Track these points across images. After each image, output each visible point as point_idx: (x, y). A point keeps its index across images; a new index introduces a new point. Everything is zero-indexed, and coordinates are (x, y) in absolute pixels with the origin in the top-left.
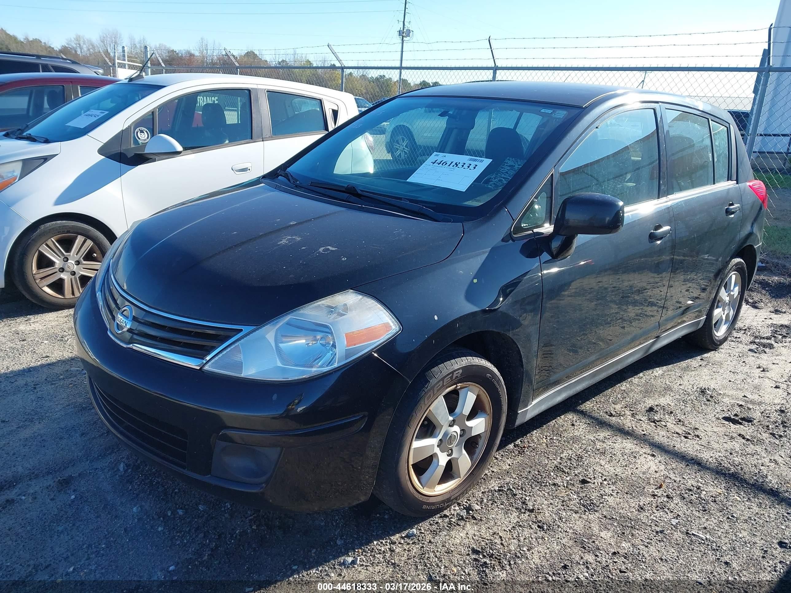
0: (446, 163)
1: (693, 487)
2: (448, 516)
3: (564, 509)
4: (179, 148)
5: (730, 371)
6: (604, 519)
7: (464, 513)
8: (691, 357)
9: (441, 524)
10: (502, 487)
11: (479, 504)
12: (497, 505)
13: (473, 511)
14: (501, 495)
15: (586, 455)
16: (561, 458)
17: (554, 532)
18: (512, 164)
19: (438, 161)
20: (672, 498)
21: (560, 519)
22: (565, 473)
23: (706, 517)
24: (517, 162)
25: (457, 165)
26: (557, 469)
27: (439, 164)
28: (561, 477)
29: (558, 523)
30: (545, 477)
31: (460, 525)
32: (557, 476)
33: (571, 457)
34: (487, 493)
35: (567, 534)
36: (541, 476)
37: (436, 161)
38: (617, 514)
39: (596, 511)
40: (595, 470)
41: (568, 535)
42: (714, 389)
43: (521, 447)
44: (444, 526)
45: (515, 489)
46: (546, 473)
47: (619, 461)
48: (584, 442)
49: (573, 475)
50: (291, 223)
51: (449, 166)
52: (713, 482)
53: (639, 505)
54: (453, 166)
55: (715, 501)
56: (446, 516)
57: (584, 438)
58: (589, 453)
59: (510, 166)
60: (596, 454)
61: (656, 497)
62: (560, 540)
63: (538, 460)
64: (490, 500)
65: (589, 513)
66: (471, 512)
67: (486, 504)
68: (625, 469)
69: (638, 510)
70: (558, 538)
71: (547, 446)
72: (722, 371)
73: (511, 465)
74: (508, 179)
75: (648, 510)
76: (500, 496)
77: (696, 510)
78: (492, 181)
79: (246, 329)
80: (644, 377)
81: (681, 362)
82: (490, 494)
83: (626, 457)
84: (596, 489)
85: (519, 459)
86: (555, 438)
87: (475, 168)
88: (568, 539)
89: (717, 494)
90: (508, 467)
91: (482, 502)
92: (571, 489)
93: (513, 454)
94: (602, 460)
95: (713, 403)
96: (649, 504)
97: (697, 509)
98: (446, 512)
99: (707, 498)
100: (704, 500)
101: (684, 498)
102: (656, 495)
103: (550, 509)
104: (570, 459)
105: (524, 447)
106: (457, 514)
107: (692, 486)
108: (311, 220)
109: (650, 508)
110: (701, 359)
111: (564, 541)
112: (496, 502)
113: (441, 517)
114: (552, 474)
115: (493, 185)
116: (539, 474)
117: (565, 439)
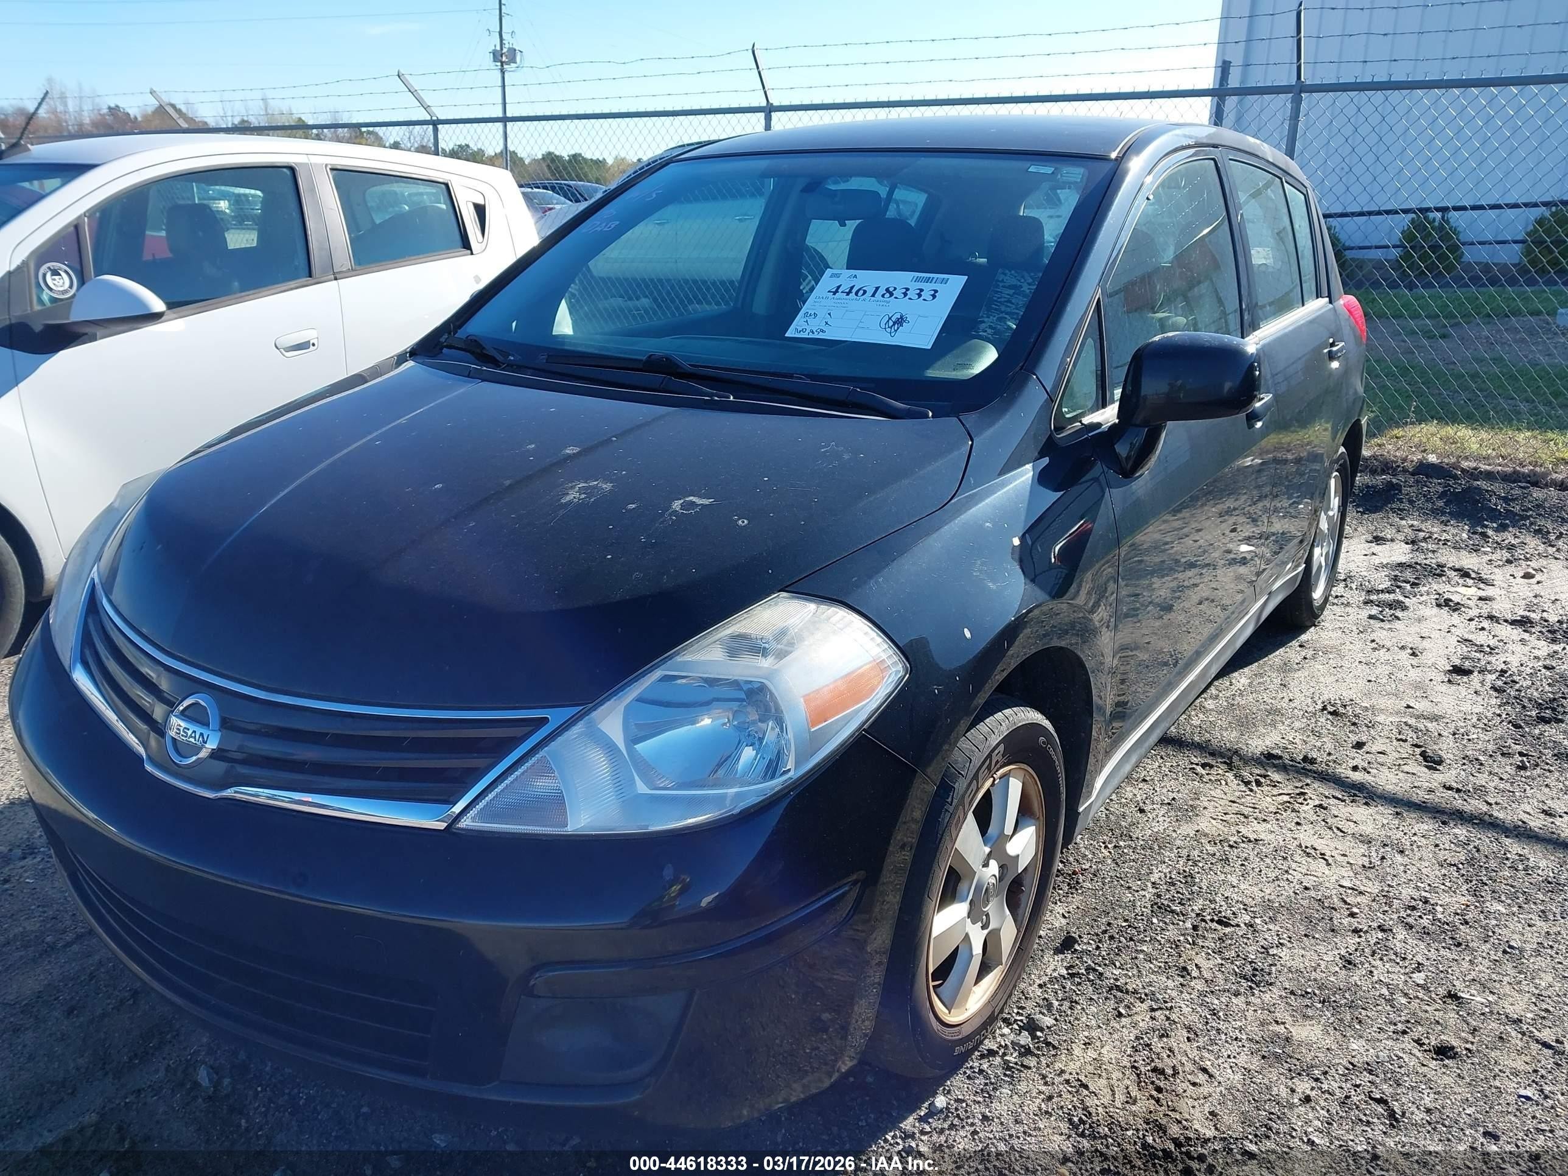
0: (865, 292)
1: (1415, 900)
2: (997, 1053)
3: (1212, 992)
4: (157, 304)
5: (1360, 662)
6: (1293, 997)
7: (1025, 1039)
8: (1282, 644)
9: (990, 1072)
10: (1073, 967)
11: (1046, 1012)
12: (1083, 1009)
13: (1042, 1030)
14: (1079, 984)
15: (1196, 870)
16: (1153, 883)
17: (1216, 1044)
18: (1014, 282)
19: (845, 287)
20: (1391, 930)
21: (1215, 1014)
22: (1177, 914)
23: (1468, 958)
24: (1023, 277)
25: (891, 294)
26: (1159, 908)
27: (848, 294)
28: (1173, 924)
29: (1214, 1024)
30: (1145, 931)
31: (1030, 1068)
32: (1165, 923)
33: (1171, 878)
34: (1049, 986)
35: (1240, 1044)
36: (1135, 928)
37: (839, 287)
38: (1309, 983)
39: (1271, 984)
40: (1227, 898)
41: (1244, 1046)
42: (1352, 700)
43: (1070, 875)
44: (996, 1075)
45: (1100, 966)
46: (1143, 920)
47: (1260, 871)
48: (1178, 843)
49: (1194, 915)
50: (568, 452)
51: (873, 295)
52: (1443, 884)
53: (1342, 957)
54: (883, 296)
55: (1467, 923)
56: (992, 1053)
57: (1174, 835)
58: (1201, 865)
59: (1010, 287)
60: (1212, 864)
61: (1362, 934)
62: (1234, 1060)
63: (1113, 897)
64: (1062, 1000)
65: (1260, 991)
66: (1039, 1034)
67: (1059, 1011)
68: (1279, 886)
69: (1344, 966)
70: (1229, 1057)
71: (1117, 863)
72: (1346, 664)
73: (1067, 915)
74: (1018, 314)
75: (1362, 964)
76: (1080, 987)
77: (1443, 947)
78: (983, 322)
79: (555, 716)
80: (1221, 695)
81: (1270, 656)
82: (1056, 986)
83: (1268, 861)
84: (1248, 939)
85: (1077, 900)
86: (1122, 843)
87: (934, 296)
88: (1247, 1055)
89: (1463, 907)
90: (1064, 921)
91: (1049, 1006)
92: (1203, 947)
93: (1061, 892)
94: (1229, 876)
95: (1365, 729)
96: (1356, 950)
97: (1444, 945)
98: (989, 1044)
99: (1451, 919)
100: (1448, 924)
101: (1411, 927)
102: (1361, 930)
103: (1186, 996)
104: (1174, 885)
105: (1075, 873)
106: (1012, 1042)
107: (1412, 898)
108: (609, 441)
109: (1362, 959)
110: (1301, 646)
111: (1242, 1060)
112: (1076, 1002)
113: (982, 1056)
114: (1155, 920)
115: (989, 331)
116: (1129, 926)
117: (1142, 843)
